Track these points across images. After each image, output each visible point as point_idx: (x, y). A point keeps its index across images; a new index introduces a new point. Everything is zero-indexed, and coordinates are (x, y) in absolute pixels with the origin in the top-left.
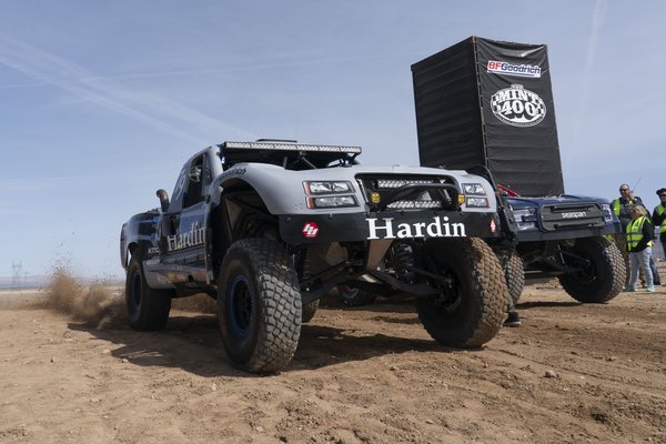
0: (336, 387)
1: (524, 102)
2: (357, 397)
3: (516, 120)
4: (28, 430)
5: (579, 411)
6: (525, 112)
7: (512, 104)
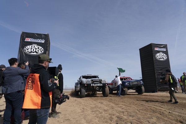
0: (127, 113)
1: (162, 56)
2: (131, 115)
3: (161, 59)
4: (71, 119)
5: (177, 121)
6: (163, 57)
7: (160, 56)
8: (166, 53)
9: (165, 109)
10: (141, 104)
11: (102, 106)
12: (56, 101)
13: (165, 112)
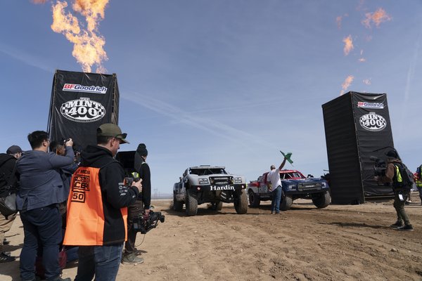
0: (294, 252)
1: (375, 120)
2: (304, 257)
3: (372, 128)
4: (168, 267)
5: (409, 269)
6: (376, 124)
7: (370, 121)
8: (384, 113)
9: (382, 242)
10: (327, 230)
11: (238, 235)
12: (136, 226)
13: (382, 249)
